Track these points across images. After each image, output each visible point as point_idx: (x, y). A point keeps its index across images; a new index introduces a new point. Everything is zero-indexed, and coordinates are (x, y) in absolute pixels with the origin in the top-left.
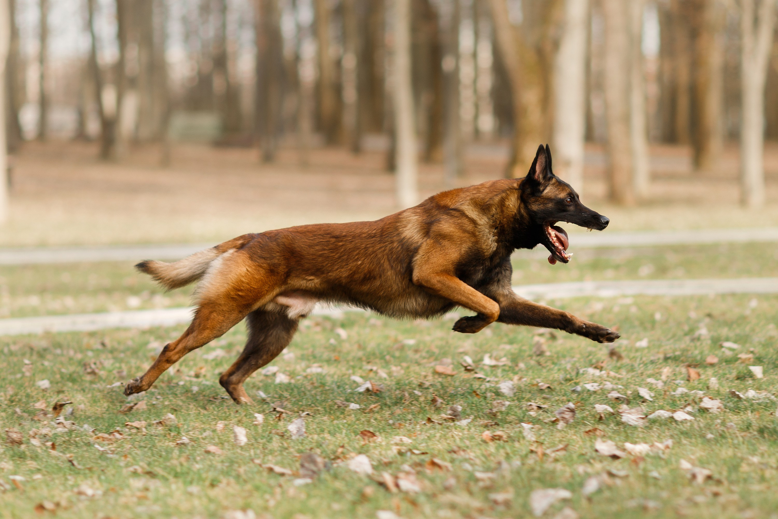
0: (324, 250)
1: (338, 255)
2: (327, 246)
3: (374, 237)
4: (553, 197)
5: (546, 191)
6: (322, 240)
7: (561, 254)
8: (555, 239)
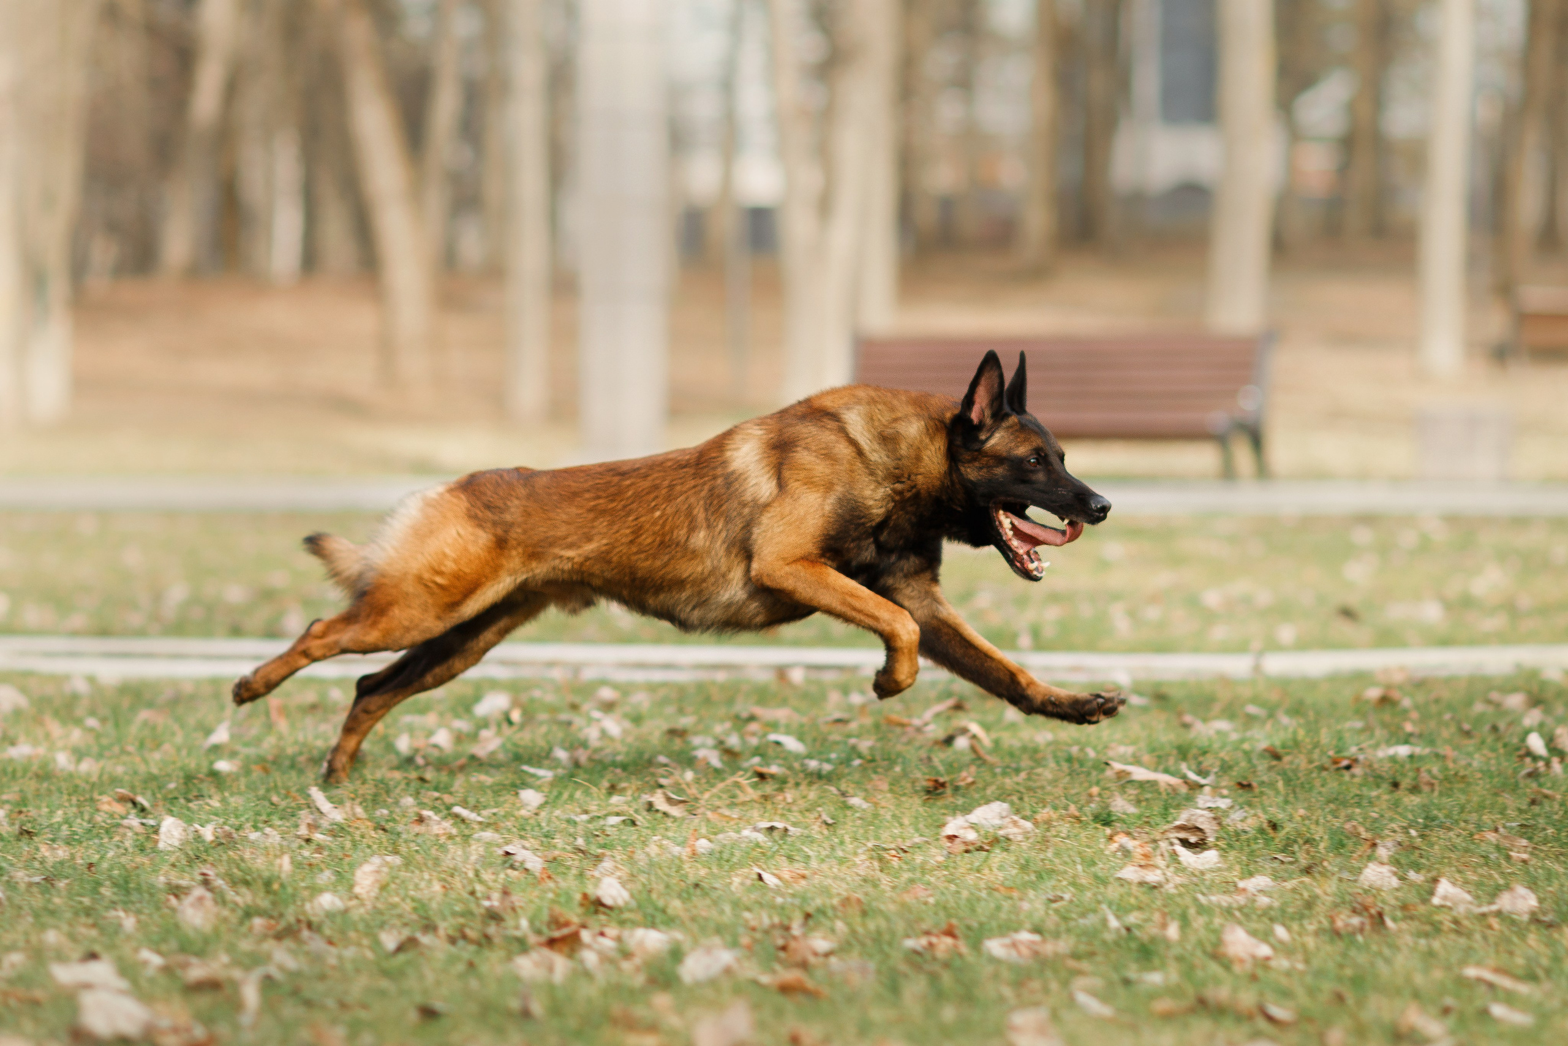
0: (599, 497)
1: (623, 503)
2: (604, 491)
3: (685, 466)
4: (1005, 454)
5: (992, 442)
6: (598, 481)
7: (1022, 564)
8: (1010, 533)
